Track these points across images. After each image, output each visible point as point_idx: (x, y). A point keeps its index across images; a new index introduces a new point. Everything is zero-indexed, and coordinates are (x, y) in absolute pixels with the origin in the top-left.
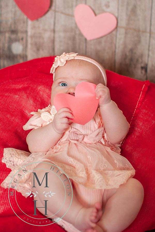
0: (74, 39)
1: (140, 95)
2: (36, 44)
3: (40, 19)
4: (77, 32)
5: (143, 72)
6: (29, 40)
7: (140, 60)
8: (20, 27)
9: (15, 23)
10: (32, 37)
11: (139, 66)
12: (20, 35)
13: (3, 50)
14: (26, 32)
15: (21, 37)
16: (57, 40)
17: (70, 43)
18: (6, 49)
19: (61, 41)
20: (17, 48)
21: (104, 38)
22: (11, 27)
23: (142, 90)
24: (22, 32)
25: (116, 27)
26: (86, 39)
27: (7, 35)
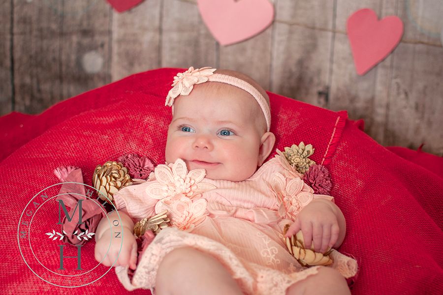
0: (196, 43)
1: (332, 133)
2: (127, 54)
3: (134, 10)
4: (203, 32)
5: (322, 100)
6: (115, 48)
7: (316, 80)
8: (98, 24)
9: (89, 17)
10: (120, 42)
11: (315, 90)
12: (98, 39)
13: (68, 67)
14: (110, 33)
15: (99, 43)
16: (166, 46)
17: (190, 51)
18: (73, 64)
19: (172, 49)
20: (93, 62)
21: (251, 42)
22: (81, 24)
23: (336, 125)
24: (102, 33)
25: (273, 22)
26: (218, 44)
27: (75, 39)
